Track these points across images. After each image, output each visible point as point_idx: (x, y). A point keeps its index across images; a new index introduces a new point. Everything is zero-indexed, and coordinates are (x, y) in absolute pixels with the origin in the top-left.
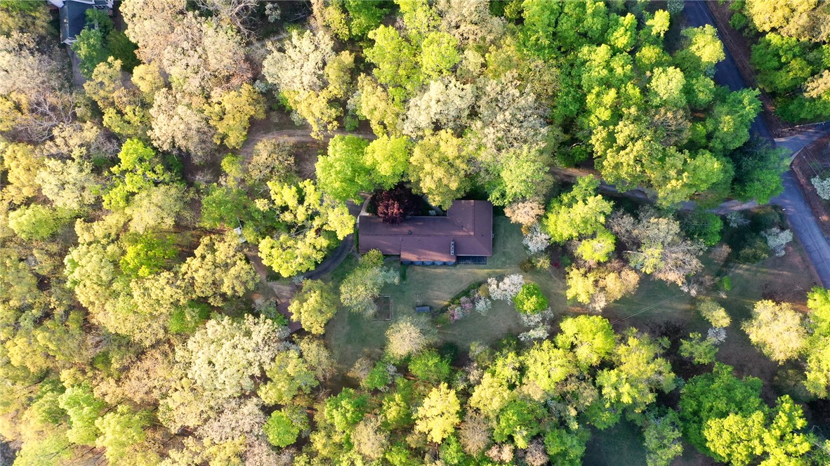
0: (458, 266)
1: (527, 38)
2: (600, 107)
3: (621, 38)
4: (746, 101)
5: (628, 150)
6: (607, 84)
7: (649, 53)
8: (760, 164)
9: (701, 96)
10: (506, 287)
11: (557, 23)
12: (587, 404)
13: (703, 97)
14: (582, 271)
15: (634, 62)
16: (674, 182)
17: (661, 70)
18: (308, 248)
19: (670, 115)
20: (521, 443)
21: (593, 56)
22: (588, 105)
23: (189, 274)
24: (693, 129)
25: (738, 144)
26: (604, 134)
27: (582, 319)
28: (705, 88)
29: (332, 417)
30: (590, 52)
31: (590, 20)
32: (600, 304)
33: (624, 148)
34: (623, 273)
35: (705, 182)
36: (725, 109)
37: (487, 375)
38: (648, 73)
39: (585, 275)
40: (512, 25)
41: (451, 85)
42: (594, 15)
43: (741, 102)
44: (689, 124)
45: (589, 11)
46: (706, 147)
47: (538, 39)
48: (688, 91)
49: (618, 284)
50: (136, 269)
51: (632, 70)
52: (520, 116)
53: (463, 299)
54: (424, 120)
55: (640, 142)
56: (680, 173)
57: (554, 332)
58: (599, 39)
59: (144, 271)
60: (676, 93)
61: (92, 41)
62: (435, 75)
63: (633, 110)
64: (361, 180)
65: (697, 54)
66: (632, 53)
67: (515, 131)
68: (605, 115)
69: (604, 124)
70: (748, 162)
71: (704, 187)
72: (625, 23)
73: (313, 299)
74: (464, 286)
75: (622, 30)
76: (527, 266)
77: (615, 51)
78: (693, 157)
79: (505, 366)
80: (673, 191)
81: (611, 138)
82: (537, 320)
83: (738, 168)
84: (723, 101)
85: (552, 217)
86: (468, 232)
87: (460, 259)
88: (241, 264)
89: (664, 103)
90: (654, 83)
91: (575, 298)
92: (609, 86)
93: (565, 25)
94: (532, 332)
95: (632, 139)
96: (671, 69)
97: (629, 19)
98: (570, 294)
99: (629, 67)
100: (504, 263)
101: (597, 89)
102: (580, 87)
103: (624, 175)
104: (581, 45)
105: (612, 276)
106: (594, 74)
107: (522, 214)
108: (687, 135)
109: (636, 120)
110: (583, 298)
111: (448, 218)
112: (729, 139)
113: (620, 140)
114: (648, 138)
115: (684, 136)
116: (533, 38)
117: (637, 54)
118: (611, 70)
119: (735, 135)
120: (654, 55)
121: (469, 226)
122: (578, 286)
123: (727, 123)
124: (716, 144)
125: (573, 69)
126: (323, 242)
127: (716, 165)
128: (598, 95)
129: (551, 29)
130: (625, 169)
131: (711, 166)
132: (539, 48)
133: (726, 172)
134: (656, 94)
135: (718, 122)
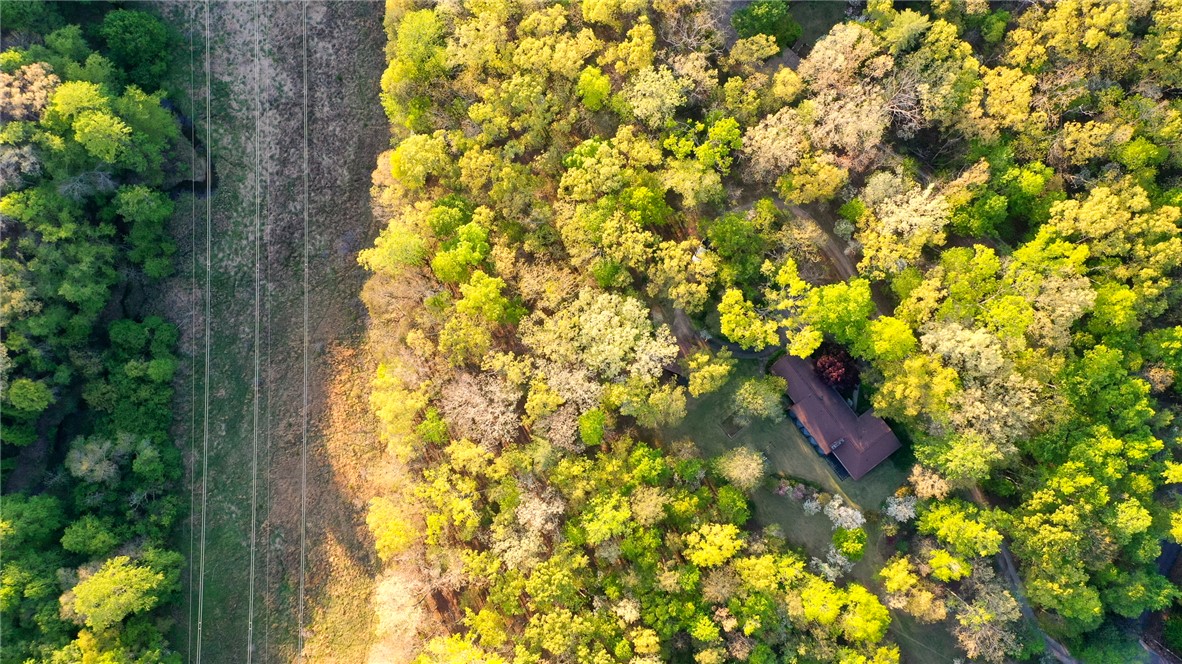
0: (822, 459)
1: (1075, 373)
2: (1068, 479)
3: (1137, 451)
4: (1165, 592)
5: (1054, 530)
6: (1091, 469)
7: (1143, 482)
8: (1118, 643)
9: (1141, 553)
10: (844, 514)
11: (1105, 387)
12: (819, 658)
13: (1142, 554)
14: (910, 567)
15: (1125, 476)
16: (1056, 586)
17: (1138, 503)
18: (761, 332)
19: (1107, 540)
20: (748, 630)
21: (1104, 440)
22: (1061, 468)
23: (663, 254)
24: (1108, 568)
25: (1124, 613)
26: (1050, 500)
27: (874, 599)
28: (1150, 551)
29: (639, 461)
30: (1105, 434)
31: (1131, 414)
32: (899, 603)
33: (1053, 525)
34: (937, 603)
35: (1074, 611)
36: (1146, 580)
37: (769, 558)
38: (1126, 496)
39: (910, 572)
40: (1071, 350)
41: (994, 347)
42: (1139, 413)
43: (1160, 587)
44: (1110, 561)
45: (1138, 408)
46: (1100, 589)
47: (1080, 383)
48: (1137, 538)
49: (927, 606)
50: (632, 207)
51: (1118, 480)
52: (1010, 421)
53: (801, 486)
54: (944, 347)
55: (1069, 534)
56: (1067, 586)
57: (841, 584)
58: (1122, 433)
59: (636, 215)
60: (1130, 531)
61: (775, 11)
62: (991, 327)
63: (1088, 507)
64: (849, 332)
65: (1173, 522)
66: (1131, 468)
67: (996, 427)
68: (1067, 488)
69: (1058, 492)
70: (1113, 633)
71: (1068, 613)
72: (1153, 445)
73: (721, 369)
74: (809, 477)
75: (1145, 446)
76: (874, 518)
77: (1122, 454)
78: (1088, 584)
79: (791, 568)
80: (1047, 591)
81: (1050, 509)
82: (840, 562)
83: (1102, 627)
84: (1149, 573)
85: (945, 510)
86: (862, 446)
87: (831, 457)
88: (703, 288)
89: (1113, 528)
90: (1122, 506)
91: (884, 579)
92: (1091, 472)
93: (1110, 396)
94: (826, 565)
95: (1065, 526)
96: (1145, 512)
97: (1158, 444)
98: (884, 572)
99: (1119, 476)
100: (856, 496)
101: (1082, 465)
102: (1069, 448)
103: (1029, 543)
104: (1104, 423)
105: (930, 595)
106: (1091, 452)
107: (926, 484)
108: (1100, 566)
109: (1082, 517)
110: (891, 586)
111: (858, 419)
112: (1124, 603)
113: (1056, 517)
114: (1077, 538)
115: (1098, 564)
116: (1079, 379)
117: (1133, 474)
118: (1104, 464)
119: (1130, 607)
120: (1145, 489)
121: (867, 444)
122: (898, 574)
123: (1136, 591)
124: (1111, 595)
125: (1076, 432)
126: (774, 340)
127: (1096, 609)
128: (1079, 470)
129: (1097, 387)
130: (1035, 539)
131: (1093, 607)
132: (1074, 390)
133: (1094, 621)
134: (1115, 515)
135: (1130, 583)
